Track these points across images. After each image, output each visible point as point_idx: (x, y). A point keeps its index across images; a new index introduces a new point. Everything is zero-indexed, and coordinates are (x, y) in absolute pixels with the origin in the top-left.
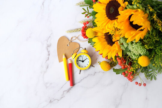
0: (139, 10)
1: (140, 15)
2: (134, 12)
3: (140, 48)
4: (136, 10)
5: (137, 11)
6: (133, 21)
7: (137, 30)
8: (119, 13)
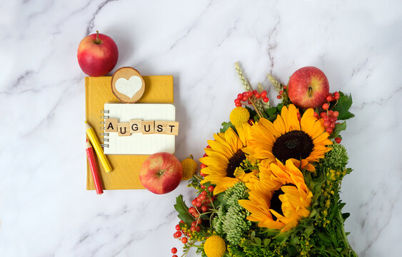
0: (311, 195)
1: (302, 199)
2: (302, 187)
3: (238, 231)
4: (307, 189)
5: (306, 192)
6: (283, 193)
7: (271, 207)
8: (287, 161)
